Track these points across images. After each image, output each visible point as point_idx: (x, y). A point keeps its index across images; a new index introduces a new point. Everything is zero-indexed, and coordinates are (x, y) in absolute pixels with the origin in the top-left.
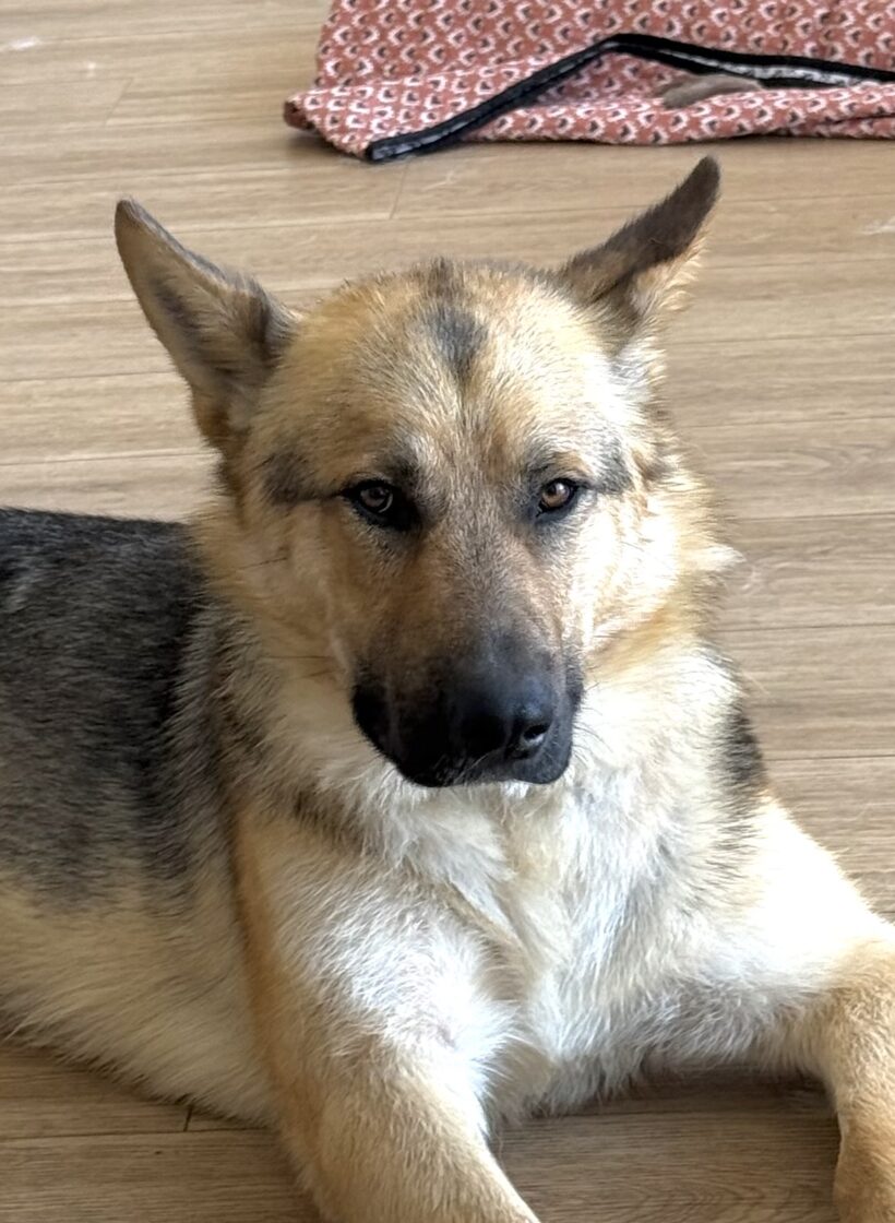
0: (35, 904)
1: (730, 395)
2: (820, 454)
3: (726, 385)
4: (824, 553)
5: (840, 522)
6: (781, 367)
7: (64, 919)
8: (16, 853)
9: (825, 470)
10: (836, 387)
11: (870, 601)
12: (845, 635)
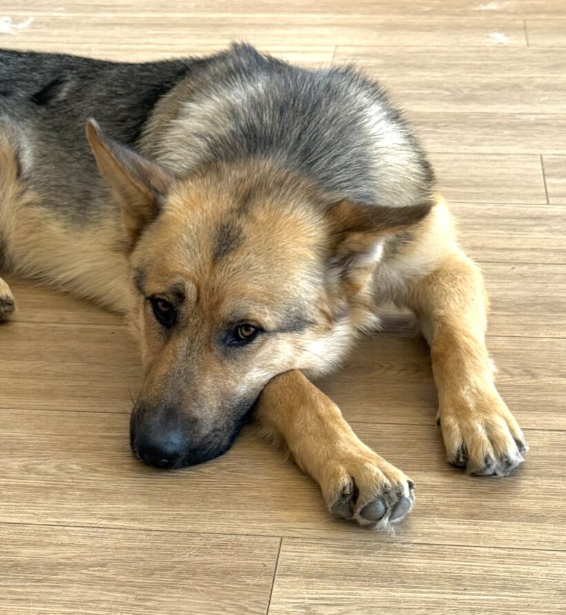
0: (65, 227)
1: (409, 66)
2: (447, 89)
3: (407, 62)
4: (446, 126)
5: (454, 115)
6: (433, 57)
7: (78, 234)
8: (58, 206)
9: (449, 95)
10: (456, 65)
11: (466, 145)
12: (452, 157)
